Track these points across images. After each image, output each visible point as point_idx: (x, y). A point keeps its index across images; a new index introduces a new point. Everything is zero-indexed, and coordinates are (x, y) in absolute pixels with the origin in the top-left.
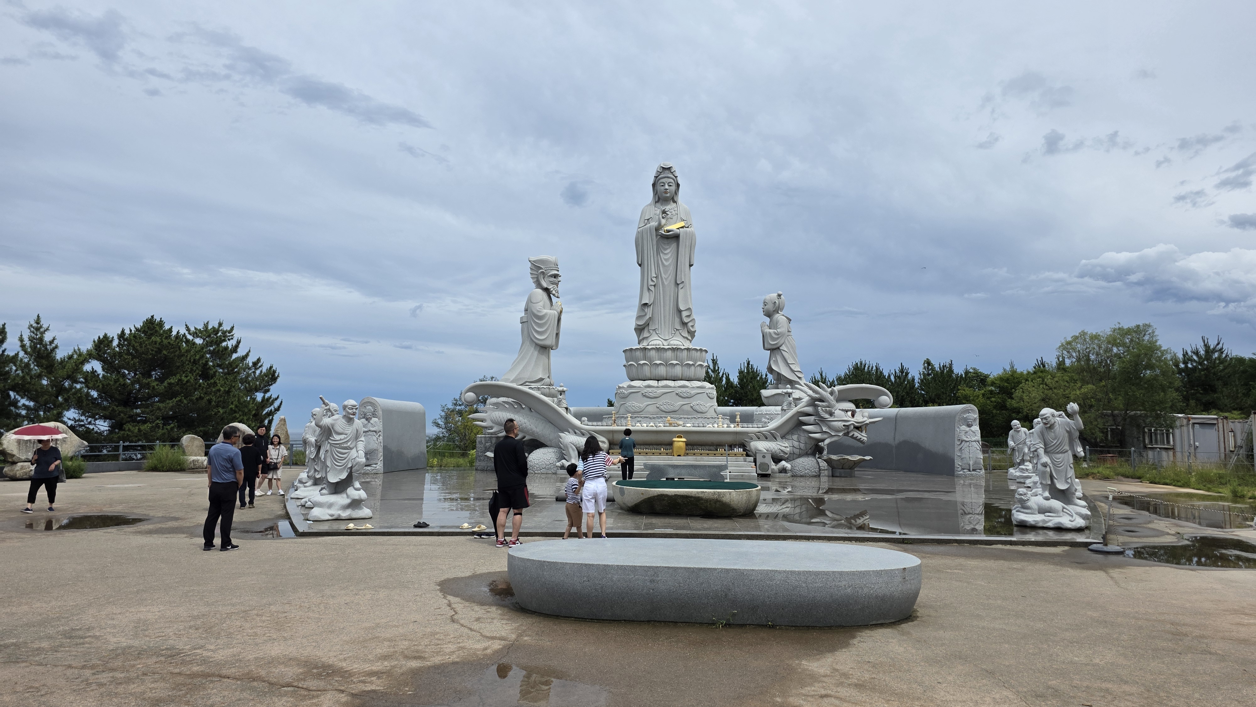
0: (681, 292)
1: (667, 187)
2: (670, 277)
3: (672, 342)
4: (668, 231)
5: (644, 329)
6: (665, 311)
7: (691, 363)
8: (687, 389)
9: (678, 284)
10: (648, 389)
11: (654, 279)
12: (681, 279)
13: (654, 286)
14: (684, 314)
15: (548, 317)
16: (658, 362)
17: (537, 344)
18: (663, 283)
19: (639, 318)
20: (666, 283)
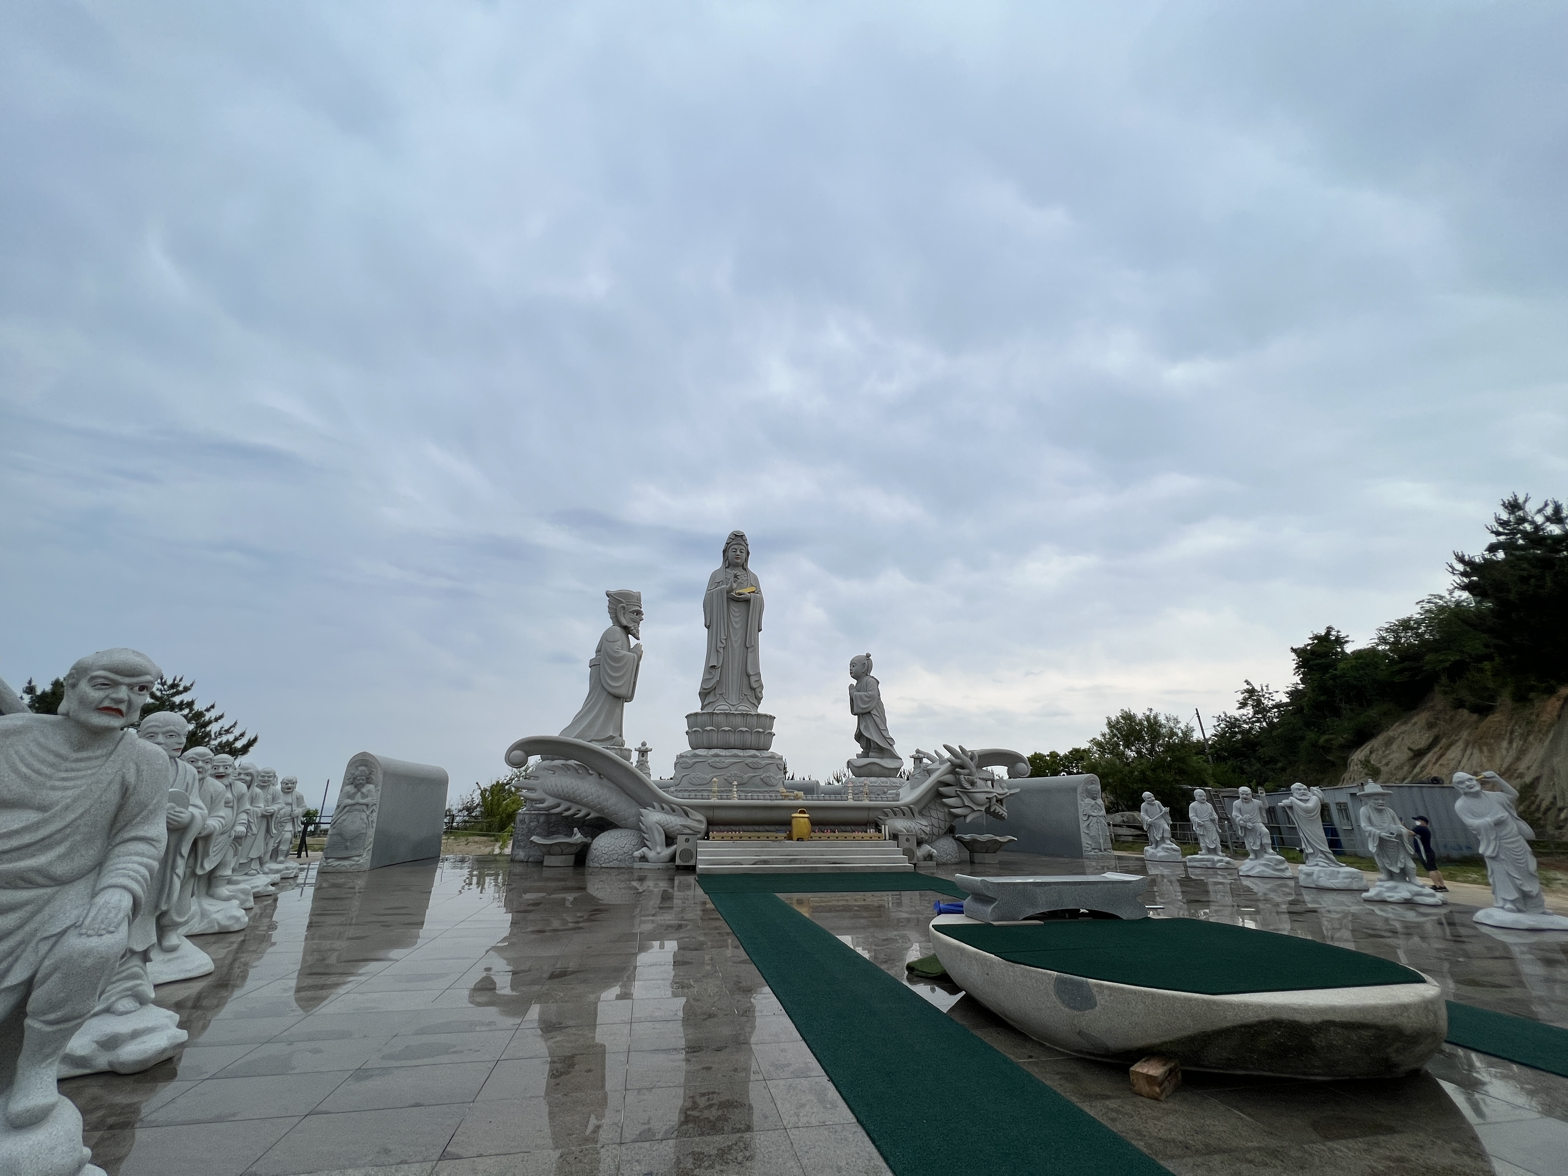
0: (750, 655)
1: (738, 553)
2: (740, 641)
3: (740, 708)
4: (740, 594)
5: (709, 693)
6: (733, 675)
7: (761, 730)
8: (756, 759)
9: (747, 648)
10: (715, 758)
11: (724, 641)
12: (751, 642)
13: (724, 648)
14: (753, 679)
15: (625, 661)
16: (727, 729)
17: (609, 693)
18: (732, 646)
19: (704, 681)
20: (735, 646)
